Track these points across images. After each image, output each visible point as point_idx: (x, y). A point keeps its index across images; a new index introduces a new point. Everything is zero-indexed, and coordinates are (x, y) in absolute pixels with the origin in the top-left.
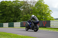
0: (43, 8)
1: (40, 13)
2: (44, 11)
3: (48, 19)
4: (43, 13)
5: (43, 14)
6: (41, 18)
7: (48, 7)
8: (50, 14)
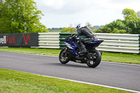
0: (24, 6)
1: (16, 17)
2: (25, 13)
3: (35, 31)
4: (23, 17)
5: (24, 19)
6: (20, 28)
7: (34, 4)
8: (37, 18)
